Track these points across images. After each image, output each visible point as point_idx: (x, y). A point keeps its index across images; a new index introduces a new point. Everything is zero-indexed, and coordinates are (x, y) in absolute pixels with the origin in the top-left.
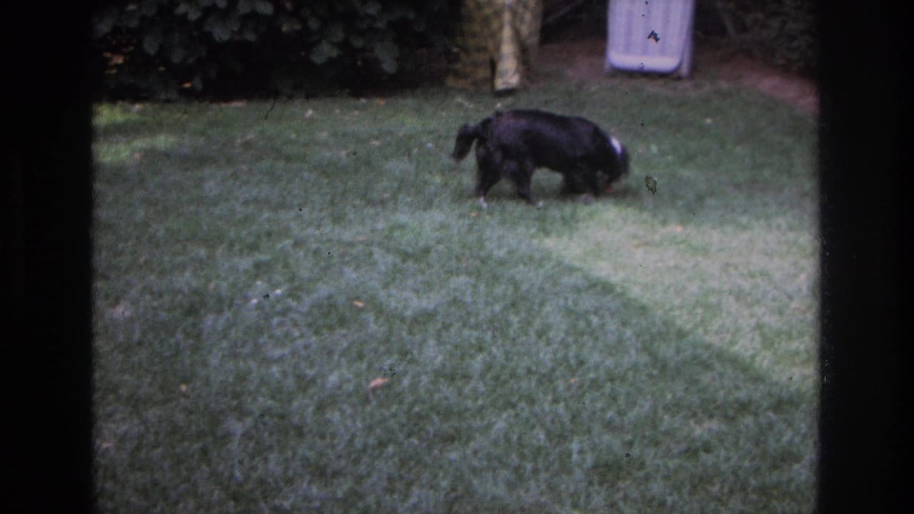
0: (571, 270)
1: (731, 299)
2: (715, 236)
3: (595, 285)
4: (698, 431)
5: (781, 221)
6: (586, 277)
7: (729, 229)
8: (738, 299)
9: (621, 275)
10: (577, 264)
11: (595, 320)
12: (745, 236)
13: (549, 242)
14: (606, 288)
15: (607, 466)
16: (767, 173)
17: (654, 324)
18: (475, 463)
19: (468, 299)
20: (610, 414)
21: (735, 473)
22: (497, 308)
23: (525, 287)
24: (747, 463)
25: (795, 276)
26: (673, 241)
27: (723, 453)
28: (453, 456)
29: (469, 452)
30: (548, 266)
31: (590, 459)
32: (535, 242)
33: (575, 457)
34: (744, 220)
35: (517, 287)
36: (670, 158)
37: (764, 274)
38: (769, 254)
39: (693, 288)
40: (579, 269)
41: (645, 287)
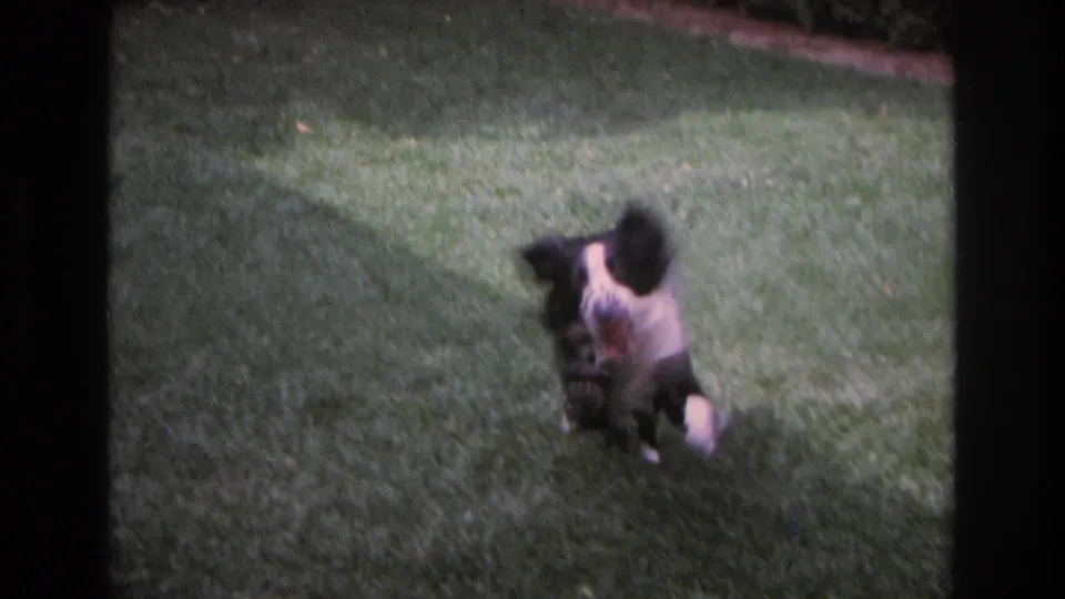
0: (285, 194)
1: (475, 220)
2: (456, 149)
3: (315, 209)
4: (429, 360)
5: (534, 130)
6: (305, 201)
7: (472, 140)
8: (483, 218)
9: (345, 196)
10: (293, 186)
11: (315, 251)
12: (490, 148)
13: (262, 165)
14: (327, 213)
15: (323, 403)
16: (517, 76)
17: (384, 250)
18: (170, 407)
19: (167, 232)
20: (324, 344)
21: (473, 406)
22: (202, 242)
23: (232, 216)
24: (487, 393)
25: (551, 190)
26: (406, 156)
27: (457, 383)
28: (144, 400)
29: (162, 396)
30: (261, 191)
31: (301, 396)
32: (244, 164)
33: (285, 394)
34: (490, 129)
35: (223, 214)
36: (402, 62)
37: (514, 191)
38: (518, 167)
39: (431, 209)
40: (297, 193)
41: (373, 210)
